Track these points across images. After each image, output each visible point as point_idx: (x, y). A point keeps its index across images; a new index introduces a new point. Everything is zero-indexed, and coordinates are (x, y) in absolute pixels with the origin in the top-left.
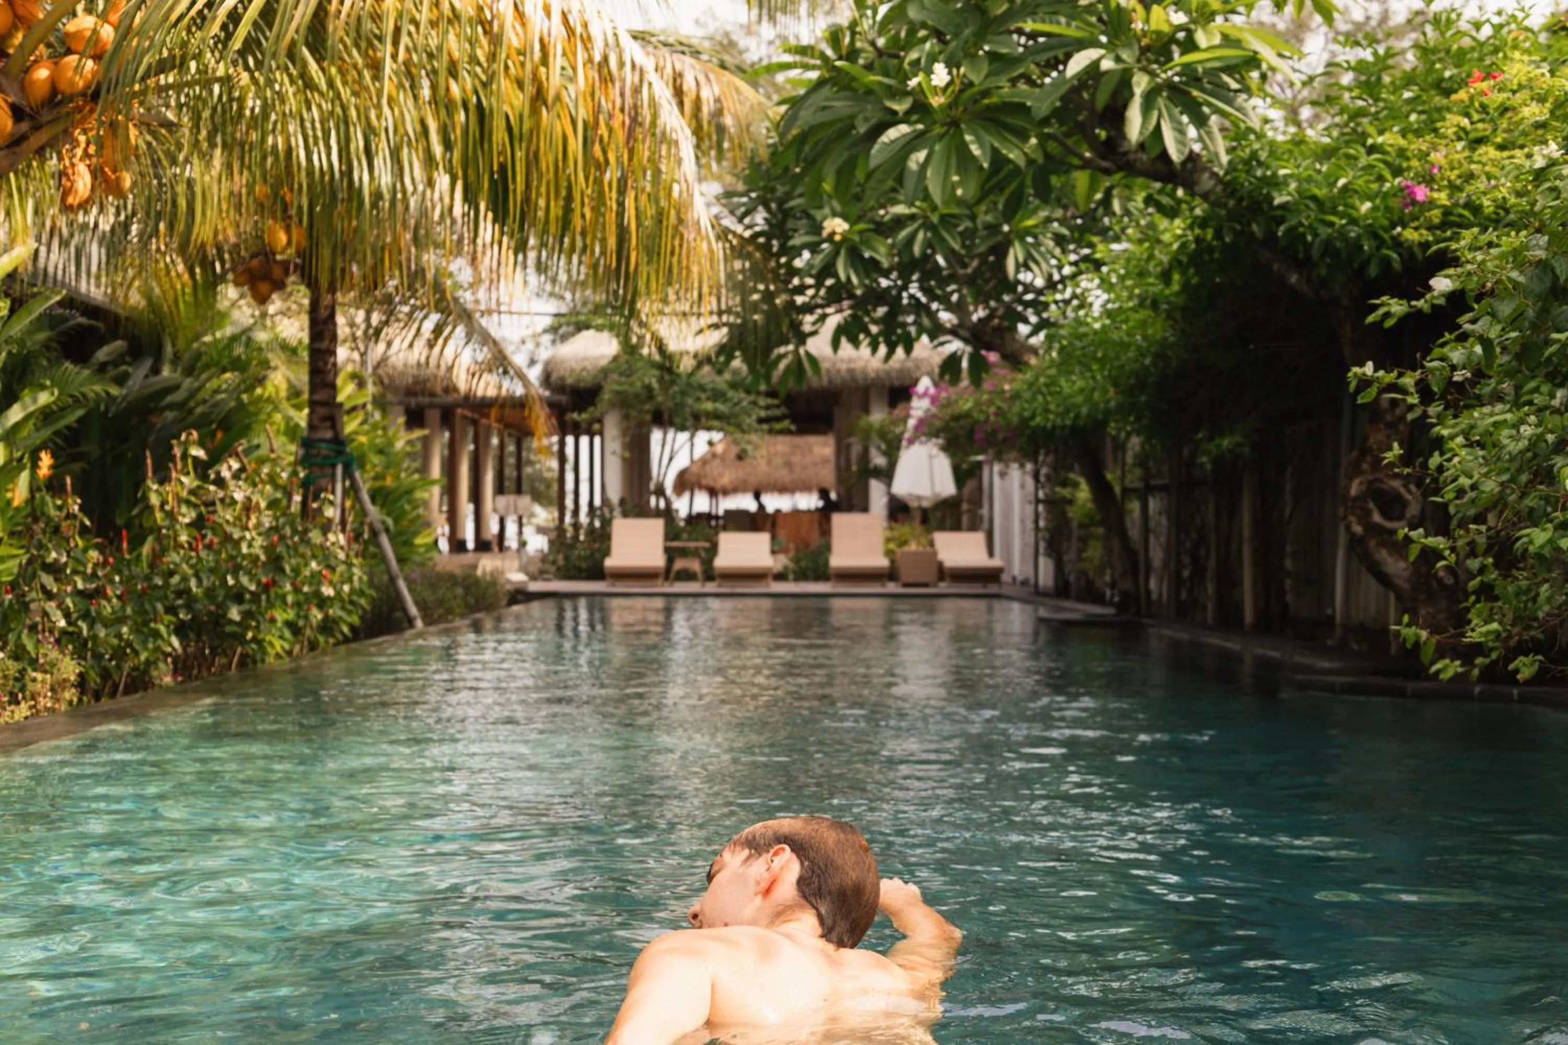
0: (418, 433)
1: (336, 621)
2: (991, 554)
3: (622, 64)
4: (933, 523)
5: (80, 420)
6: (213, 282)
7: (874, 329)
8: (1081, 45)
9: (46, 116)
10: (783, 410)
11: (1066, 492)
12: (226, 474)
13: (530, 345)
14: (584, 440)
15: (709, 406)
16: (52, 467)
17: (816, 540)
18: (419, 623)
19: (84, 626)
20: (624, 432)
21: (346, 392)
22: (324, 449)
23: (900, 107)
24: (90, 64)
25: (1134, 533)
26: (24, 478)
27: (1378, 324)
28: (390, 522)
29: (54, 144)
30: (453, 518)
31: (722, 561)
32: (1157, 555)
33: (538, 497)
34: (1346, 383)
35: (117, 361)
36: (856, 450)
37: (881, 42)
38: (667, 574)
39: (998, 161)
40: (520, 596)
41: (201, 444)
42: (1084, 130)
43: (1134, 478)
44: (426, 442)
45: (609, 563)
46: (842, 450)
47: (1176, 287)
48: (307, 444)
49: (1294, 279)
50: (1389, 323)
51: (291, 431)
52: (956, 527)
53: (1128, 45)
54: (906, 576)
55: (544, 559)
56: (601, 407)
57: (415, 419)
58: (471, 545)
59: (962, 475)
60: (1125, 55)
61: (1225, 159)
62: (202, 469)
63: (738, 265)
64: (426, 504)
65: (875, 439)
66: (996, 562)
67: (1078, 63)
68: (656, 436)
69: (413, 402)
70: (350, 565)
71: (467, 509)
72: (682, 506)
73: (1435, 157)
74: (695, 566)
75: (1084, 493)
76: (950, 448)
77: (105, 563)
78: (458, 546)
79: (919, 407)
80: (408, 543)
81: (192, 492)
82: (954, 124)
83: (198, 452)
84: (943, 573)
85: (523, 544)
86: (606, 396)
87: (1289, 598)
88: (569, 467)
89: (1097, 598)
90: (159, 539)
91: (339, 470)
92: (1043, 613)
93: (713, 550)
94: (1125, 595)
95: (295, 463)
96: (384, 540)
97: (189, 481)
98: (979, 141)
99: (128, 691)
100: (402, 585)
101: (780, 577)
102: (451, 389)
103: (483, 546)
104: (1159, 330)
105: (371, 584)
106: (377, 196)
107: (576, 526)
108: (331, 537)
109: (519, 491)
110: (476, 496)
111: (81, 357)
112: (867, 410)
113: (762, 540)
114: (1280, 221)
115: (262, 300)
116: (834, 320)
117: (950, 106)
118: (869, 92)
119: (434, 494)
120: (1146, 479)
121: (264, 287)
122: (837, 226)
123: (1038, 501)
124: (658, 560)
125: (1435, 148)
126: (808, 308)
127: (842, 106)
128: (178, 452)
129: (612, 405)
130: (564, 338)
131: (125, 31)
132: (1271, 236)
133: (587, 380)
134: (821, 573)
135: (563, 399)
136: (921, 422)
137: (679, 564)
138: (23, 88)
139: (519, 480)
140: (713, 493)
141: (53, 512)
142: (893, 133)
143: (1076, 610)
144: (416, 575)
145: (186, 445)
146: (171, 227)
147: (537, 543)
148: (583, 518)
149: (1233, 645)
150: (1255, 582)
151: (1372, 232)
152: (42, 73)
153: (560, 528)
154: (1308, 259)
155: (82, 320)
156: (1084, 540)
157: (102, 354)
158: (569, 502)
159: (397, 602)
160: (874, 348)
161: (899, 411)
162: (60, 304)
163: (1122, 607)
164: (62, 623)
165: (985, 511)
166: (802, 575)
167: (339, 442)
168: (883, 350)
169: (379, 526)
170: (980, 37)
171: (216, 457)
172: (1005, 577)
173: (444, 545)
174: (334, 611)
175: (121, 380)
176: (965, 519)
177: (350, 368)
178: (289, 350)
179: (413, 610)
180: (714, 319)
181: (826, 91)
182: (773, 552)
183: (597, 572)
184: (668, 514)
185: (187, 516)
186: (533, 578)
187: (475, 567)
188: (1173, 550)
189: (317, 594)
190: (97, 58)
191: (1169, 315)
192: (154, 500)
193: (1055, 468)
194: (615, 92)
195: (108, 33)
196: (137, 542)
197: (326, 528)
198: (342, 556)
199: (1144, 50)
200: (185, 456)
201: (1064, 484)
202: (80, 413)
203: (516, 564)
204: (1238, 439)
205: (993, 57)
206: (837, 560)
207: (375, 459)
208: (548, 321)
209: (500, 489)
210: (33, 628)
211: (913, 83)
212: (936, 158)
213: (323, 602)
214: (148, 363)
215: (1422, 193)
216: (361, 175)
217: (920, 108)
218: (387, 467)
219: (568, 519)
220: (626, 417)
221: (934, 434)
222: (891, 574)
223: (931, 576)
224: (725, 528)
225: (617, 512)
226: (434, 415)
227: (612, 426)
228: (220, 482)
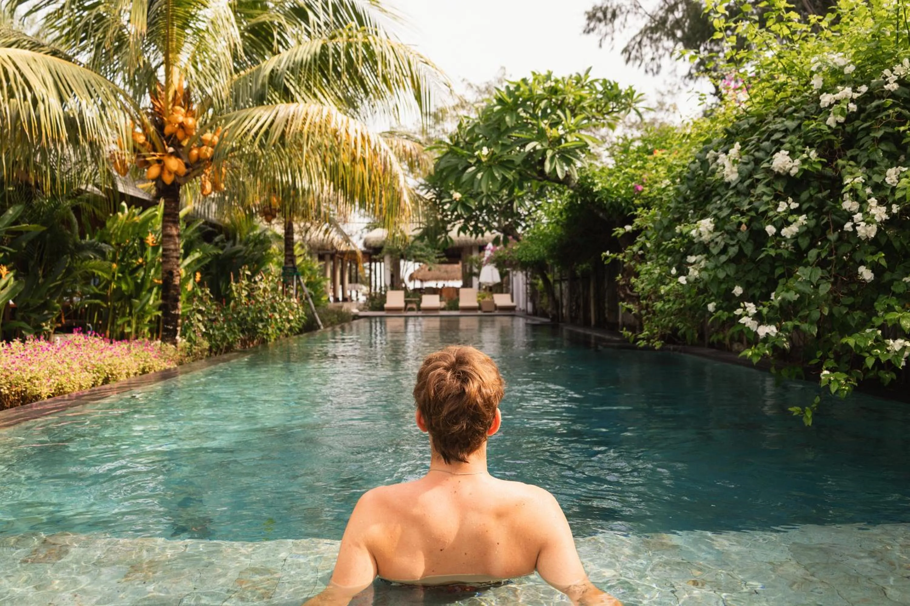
0: (322, 263)
1: (294, 327)
2: (512, 301)
3: (380, 150)
4: (494, 290)
5: (210, 262)
6: (252, 215)
7: (471, 229)
8: (531, 140)
9: (197, 166)
10: (443, 254)
11: (535, 281)
12: (257, 279)
13: (360, 232)
14: (378, 264)
15: (419, 253)
16: (201, 278)
17: (455, 297)
18: (322, 327)
19: (211, 331)
20: (391, 262)
21: (297, 251)
22: (290, 271)
23: (472, 161)
24: (210, 149)
25: (558, 294)
26: (191, 281)
27: (616, 236)
28: (313, 293)
29: (199, 175)
30: (335, 290)
31: (424, 305)
32: (565, 302)
33: (363, 283)
34: (601, 258)
35: (222, 241)
36: (468, 267)
37: (467, 139)
38: (406, 309)
39: (504, 179)
40: (356, 317)
41: (249, 270)
42: (533, 167)
43: (557, 276)
44: (325, 266)
45: (386, 306)
46: (464, 267)
47: (564, 217)
48: (284, 269)
49: (601, 215)
50: (619, 236)
51: (279, 264)
52: (502, 292)
53: (545, 141)
54: (485, 309)
55: (365, 304)
56: (383, 254)
57: (321, 258)
58: (341, 299)
59: (503, 275)
60: (544, 144)
61: (577, 177)
62: (249, 278)
63: (425, 208)
64: (325, 286)
65: (474, 263)
66: (514, 304)
67: (529, 147)
68: (402, 262)
69: (321, 252)
70: (298, 308)
71: (339, 288)
72: (411, 286)
73: (645, 176)
74: (414, 306)
75: (540, 282)
76: (498, 266)
77: (217, 310)
78: (336, 300)
79: (488, 253)
80: (319, 300)
81: (246, 286)
82: (490, 166)
83: (248, 273)
84: (496, 308)
85: (358, 299)
86: (385, 250)
87: (607, 315)
88: (373, 273)
89: (546, 316)
90: (235, 302)
91: (295, 277)
92: (529, 321)
93: (420, 301)
94: (554, 316)
95: (280, 276)
96: (310, 300)
97: (245, 282)
98: (498, 172)
99: (225, 353)
100: (316, 315)
101: (443, 309)
102: (333, 248)
103: (345, 300)
104: (559, 231)
105: (306, 315)
106: (304, 191)
107: (376, 293)
108: (292, 300)
109: (357, 282)
110: (342, 283)
111: (209, 241)
112: (471, 253)
113: (437, 297)
114: (596, 196)
115: (269, 221)
116: (458, 226)
117: (489, 161)
118: (463, 156)
119: (329, 283)
120: (561, 276)
121: (269, 217)
122: (457, 195)
123: (527, 284)
124: (402, 304)
125: (644, 173)
126: (449, 222)
127: (454, 161)
128: (241, 273)
129: (387, 253)
130: (371, 230)
131: (221, 138)
132: (593, 202)
133: (378, 245)
134: (457, 308)
135: (371, 251)
136: (488, 258)
137: (409, 306)
138: (188, 157)
139: (357, 277)
140: (422, 281)
141: (200, 294)
142: (470, 170)
143: (539, 320)
144: (321, 311)
145: (244, 270)
146: (238, 198)
147: (362, 299)
148: (378, 290)
149: (588, 332)
150: (595, 312)
151: (625, 200)
152: (195, 152)
153: (370, 294)
154: (605, 209)
155: (210, 229)
156: (542, 297)
157: (217, 239)
158: (373, 284)
159: (315, 321)
160: (471, 235)
161: (482, 254)
162: (203, 224)
163: (552, 320)
164: (204, 330)
165: (510, 287)
166: (450, 309)
167: (295, 268)
168: (474, 235)
169: (308, 295)
170: (499, 137)
171: (254, 274)
172: (517, 309)
173: (332, 299)
174: (293, 324)
175: (222, 248)
176: (504, 290)
177: (299, 243)
178: (278, 237)
179: (320, 323)
180: (418, 226)
181: (450, 155)
182: (441, 301)
183: (382, 309)
184: (405, 289)
185: (245, 293)
186: (360, 310)
187: (341, 307)
188: (570, 300)
189: (288, 318)
190: (213, 147)
191: (562, 226)
192: (234, 288)
193: (532, 273)
194: (378, 159)
195: (216, 139)
196: (228, 303)
197: (290, 297)
198: (296, 306)
199: (550, 142)
200: (244, 273)
201: (535, 278)
202: (209, 260)
203: (355, 306)
204: (588, 264)
205: (503, 145)
206: (461, 304)
207: (308, 272)
208: (365, 225)
209: (350, 282)
210: (194, 332)
211: (476, 153)
212: (484, 178)
213: (289, 321)
214: (231, 242)
215: (640, 188)
216: (299, 185)
217: (479, 161)
218: (312, 274)
219: (373, 291)
220: (391, 257)
221: (493, 262)
222: (479, 308)
223: (492, 309)
224: (425, 293)
225: (389, 288)
226: (328, 257)
227: (387, 259)
228: (255, 282)
